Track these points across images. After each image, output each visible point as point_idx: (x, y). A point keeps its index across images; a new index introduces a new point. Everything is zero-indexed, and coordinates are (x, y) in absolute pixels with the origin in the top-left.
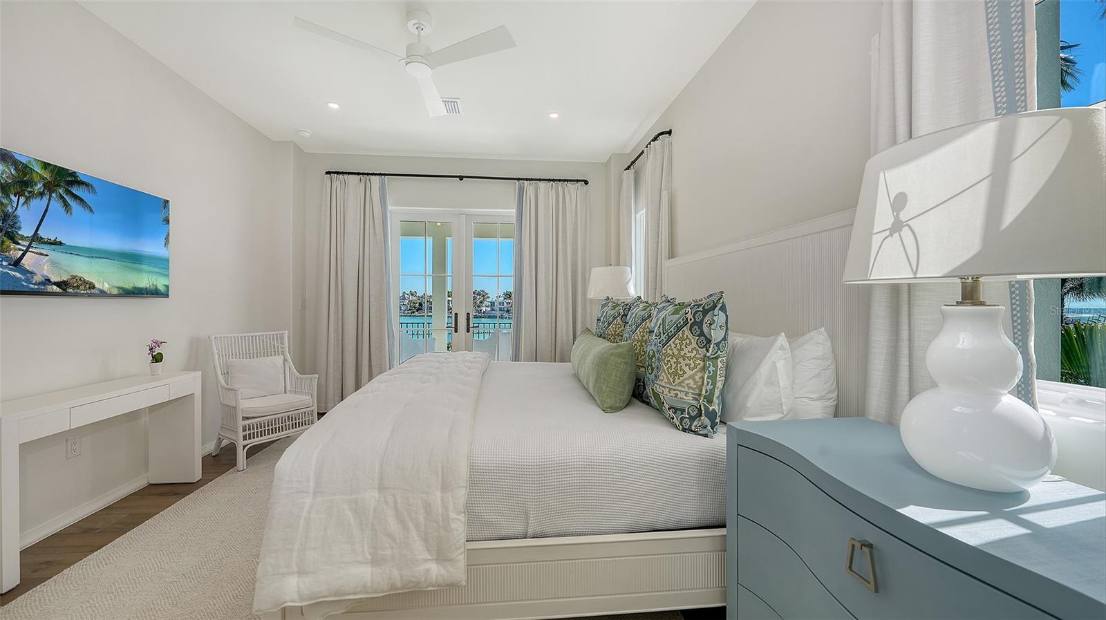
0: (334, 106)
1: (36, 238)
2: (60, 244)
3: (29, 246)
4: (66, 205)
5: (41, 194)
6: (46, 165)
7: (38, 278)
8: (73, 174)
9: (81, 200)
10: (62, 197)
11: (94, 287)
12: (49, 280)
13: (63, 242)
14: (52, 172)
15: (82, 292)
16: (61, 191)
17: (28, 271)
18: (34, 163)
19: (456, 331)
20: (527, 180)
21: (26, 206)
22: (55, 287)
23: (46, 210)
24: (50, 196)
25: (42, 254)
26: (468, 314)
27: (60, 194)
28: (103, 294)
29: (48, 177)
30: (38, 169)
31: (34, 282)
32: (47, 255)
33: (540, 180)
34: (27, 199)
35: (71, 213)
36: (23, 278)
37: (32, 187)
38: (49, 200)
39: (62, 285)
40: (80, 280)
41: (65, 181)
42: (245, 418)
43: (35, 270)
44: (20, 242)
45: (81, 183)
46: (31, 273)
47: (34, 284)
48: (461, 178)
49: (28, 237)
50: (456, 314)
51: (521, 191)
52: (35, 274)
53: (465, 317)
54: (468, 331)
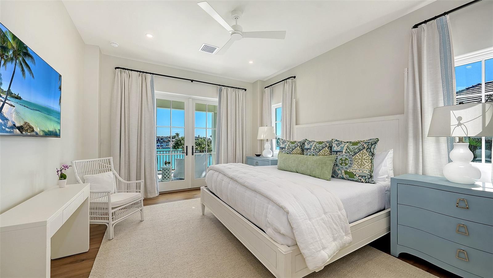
0: (149, 36)
1: (9, 93)
2: (20, 98)
3: (6, 99)
4: (23, 70)
5: (12, 59)
6: (14, 37)
7: (10, 124)
8: (26, 48)
9: (29, 68)
10: (21, 64)
11: (33, 131)
12: (14, 125)
13: (21, 97)
14: (17, 43)
15: (29, 134)
16: (21, 59)
17: (5, 118)
18: (9, 34)
19: (187, 155)
20: (223, 86)
21: (4, 66)
22: (17, 130)
23: (14, 71)
24: (16, 61)
25: (12, 105)
26: (193, 146)
27: (20, 61)
28: (37, 135)
29: (15, 47)
30: (10, 38)
31: (8, 126)
32: (14, 107)
33: (228, 87)
34: (6, 61)
35: (25, 77)
36: (3, 123)
37: (7, 53)
38: (15, 65)
39: (20, 128)
40: (28, 125)
41: (22, 52)
42: (113, 208)
43: (9, 118)
44: (2, 95)
45: (29, 56)
46: (7, 119)
47: (8, 128)
48: (192, 81)
49: (5, 92)
50: (187, 146)
51: (221, 91)
52: (9, 120)
53: (191, 148)
54: (193, 154)
